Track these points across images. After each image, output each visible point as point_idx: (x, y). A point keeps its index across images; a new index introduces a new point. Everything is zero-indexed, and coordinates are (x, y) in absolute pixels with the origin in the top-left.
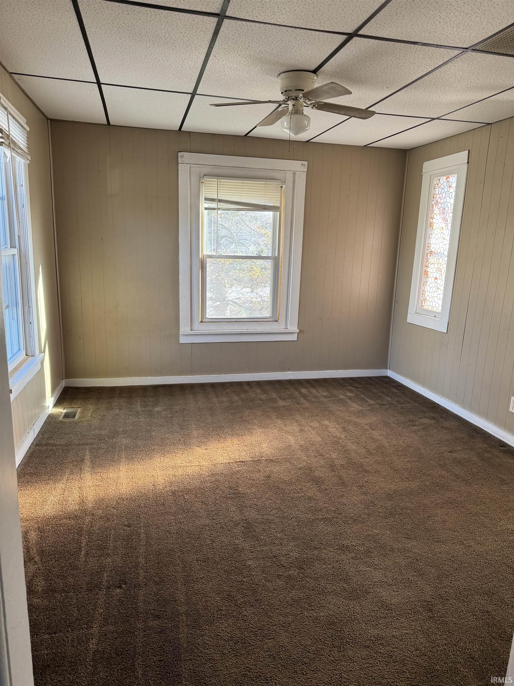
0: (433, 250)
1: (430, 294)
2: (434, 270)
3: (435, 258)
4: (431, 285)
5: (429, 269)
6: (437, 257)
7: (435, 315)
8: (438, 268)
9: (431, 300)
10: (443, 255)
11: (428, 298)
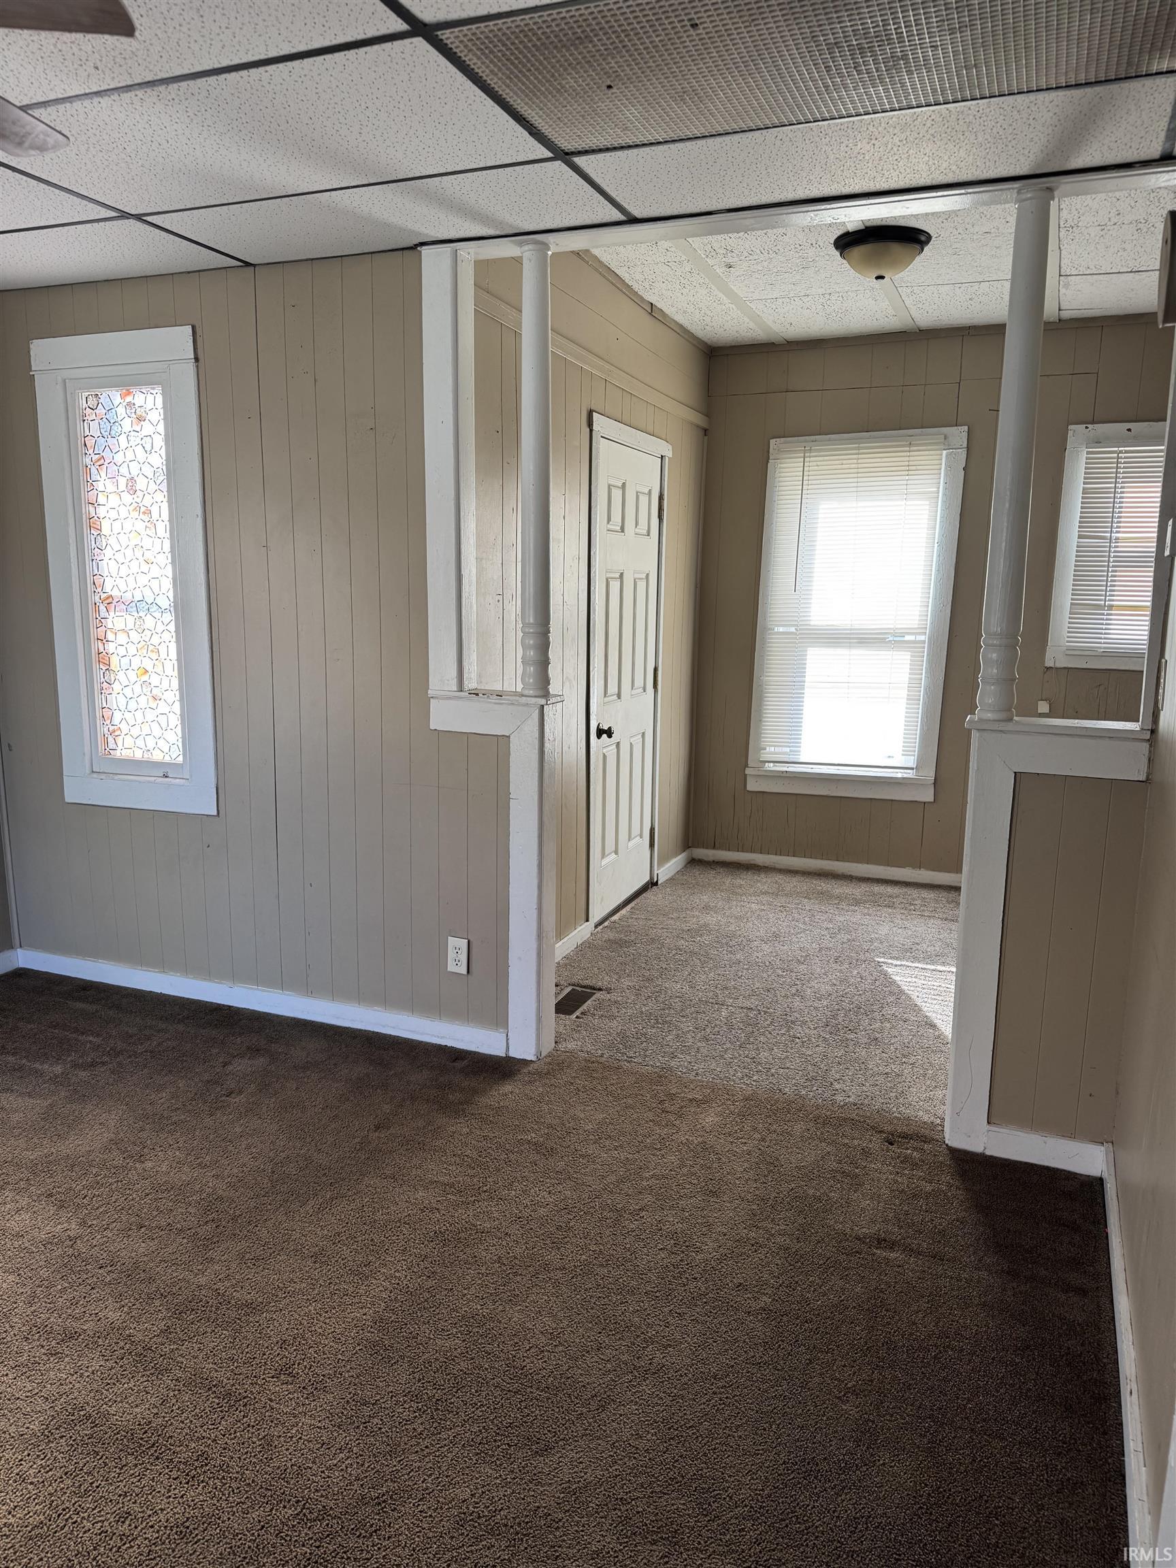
0: (115, 593)
1: (127, 715)
2: (132, 650)
3: (128, 617)
4: (128, 691)
5: (111, 647)
6: (135, 614)
7: (165, 770)
8: (143, 643)
9: (135, 731)
10: (155, 608)
11: (124, 726)
